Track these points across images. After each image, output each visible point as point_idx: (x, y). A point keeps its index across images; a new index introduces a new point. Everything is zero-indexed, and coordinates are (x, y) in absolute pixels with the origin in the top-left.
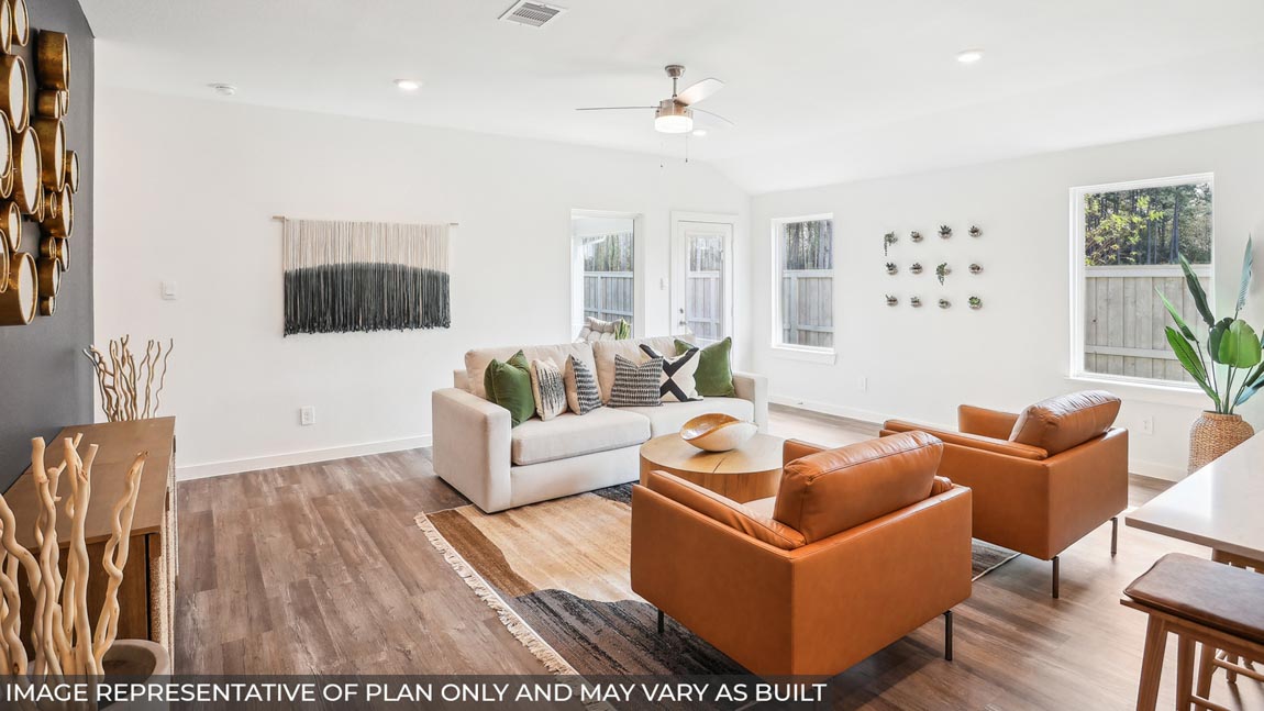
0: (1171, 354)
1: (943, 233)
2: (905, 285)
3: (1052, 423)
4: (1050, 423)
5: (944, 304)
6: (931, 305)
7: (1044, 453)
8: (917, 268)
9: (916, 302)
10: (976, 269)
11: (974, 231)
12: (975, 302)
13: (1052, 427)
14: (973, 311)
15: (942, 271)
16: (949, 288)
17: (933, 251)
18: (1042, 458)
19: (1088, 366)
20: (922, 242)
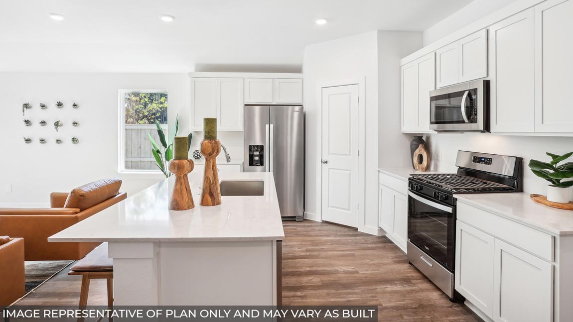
0: (154, 159)
1: (58, 105)
2: (36, 131)
3: (82, 196)
4: (81, 196)
5: (58, 141)
6: (52, 142)
7: (78, 210)
8: (43, 123)
9: (42, 141)
10: (75, 124)
11: (75, 105)
12: (75, 140)
13: (83, 197)
14: (73, 144)
15: (57, 124)
16: (61, 133)
17: (52, 114)
18: (76, 213)
19: (127, 167)
20: (46, 110)
